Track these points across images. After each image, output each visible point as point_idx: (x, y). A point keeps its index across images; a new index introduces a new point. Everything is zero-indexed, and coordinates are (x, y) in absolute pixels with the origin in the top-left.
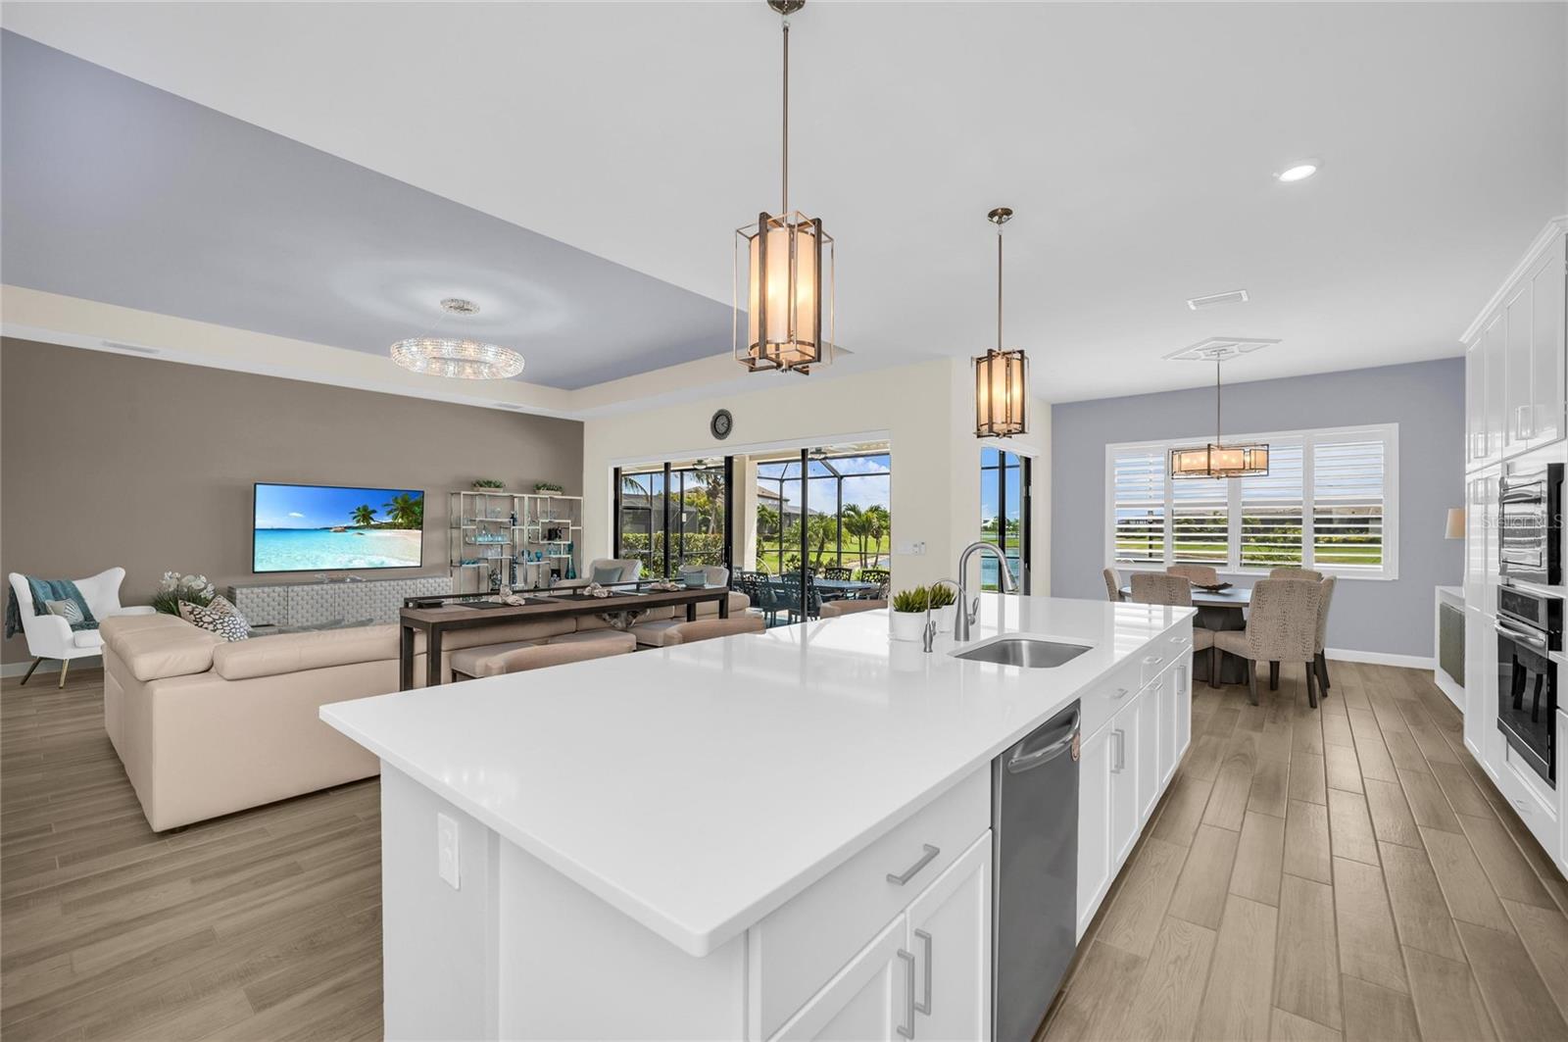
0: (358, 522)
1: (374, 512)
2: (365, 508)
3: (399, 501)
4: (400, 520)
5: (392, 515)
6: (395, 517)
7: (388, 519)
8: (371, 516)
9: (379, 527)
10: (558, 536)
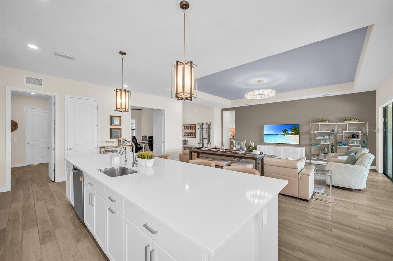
0: (284, 133)
1: (287, 130)
2: (285, 129)
3: (293, 127)
4: (293, 132)
5: (291, 131)
6: (292, 132)
7: (291, 132)
8: (287, 131)
9: (288, 134)
10: (355, 137)
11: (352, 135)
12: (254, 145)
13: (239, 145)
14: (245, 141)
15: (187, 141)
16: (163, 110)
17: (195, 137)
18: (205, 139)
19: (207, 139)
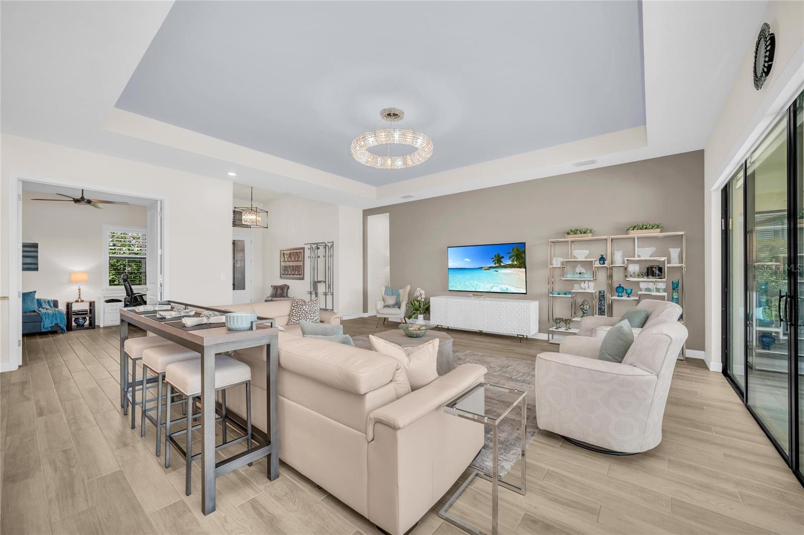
0: (495, 264)
1: (503, 257)
2: (498, 256)
3: (515, 250)
4: (515, 263)
5: (511, 259)
6: (513, 261)
7: (510, 262)
8: (502, 260)
9: (505, 267)
10: (653, 275)
11: (648, 268)
12: (423, 296)
13: (395, 297)
14: (409, 287)
15: (288, 288)
16: (161, 201)
17: (303, 279)
18: (320, 282)
19: (325, 282)
